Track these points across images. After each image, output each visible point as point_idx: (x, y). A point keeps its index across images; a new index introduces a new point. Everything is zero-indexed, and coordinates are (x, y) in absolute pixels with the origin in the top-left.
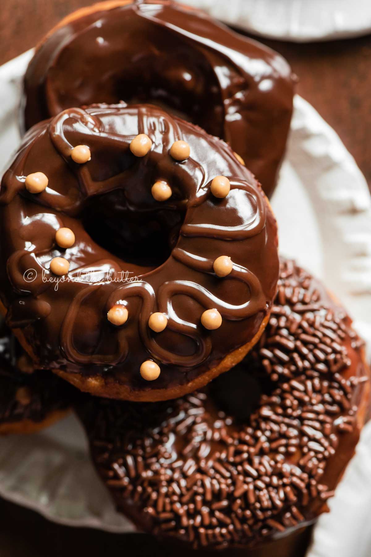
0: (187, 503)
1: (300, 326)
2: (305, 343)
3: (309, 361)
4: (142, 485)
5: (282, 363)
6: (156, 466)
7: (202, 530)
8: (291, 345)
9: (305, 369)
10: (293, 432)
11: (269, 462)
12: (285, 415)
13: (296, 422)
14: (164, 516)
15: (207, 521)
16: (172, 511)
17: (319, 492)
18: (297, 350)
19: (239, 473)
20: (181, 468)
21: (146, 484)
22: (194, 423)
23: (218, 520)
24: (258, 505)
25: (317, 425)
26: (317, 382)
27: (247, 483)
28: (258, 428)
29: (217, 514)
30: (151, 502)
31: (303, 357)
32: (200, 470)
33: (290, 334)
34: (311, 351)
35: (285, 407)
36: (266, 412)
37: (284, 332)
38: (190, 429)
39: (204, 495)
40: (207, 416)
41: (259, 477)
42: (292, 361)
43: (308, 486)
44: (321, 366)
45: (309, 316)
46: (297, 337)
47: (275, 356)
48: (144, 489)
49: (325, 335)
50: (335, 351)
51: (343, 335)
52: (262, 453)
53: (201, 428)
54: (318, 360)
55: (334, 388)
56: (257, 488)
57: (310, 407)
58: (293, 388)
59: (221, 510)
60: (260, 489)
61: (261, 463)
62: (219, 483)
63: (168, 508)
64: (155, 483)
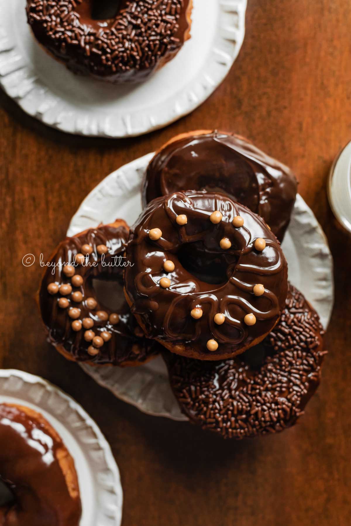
0: (223, 415)
1: (293, 321)
4: (198, 402)
7: (230, 430)
8: (287, 331)
12: (281, 370)
13: (286, 374)
14: (209, 420)
15: (233, 426)
16: (214, 418)
17: (296, 412)
19: (253, 401)
20: (221, 394)
21: (201, 402)
23: (240, 425)
24: (263, 419)
25: (297, 376)
26: (299, 352)
27: (258, 407)
28: (265, 375)
29: (240, 422)
30: (203, 412)
32: (231, 397)
33: (287, 324)
35: (281, 366)
37: (284, 324)
43: (291, 409)
46: (290, 327)
47: (277, 336)
48: (200, 405)
51: (316, 327)
52: (267, 390)
56: (263, 410)
58: (287, 355)
62: (242, 405)
64: (206, 402)
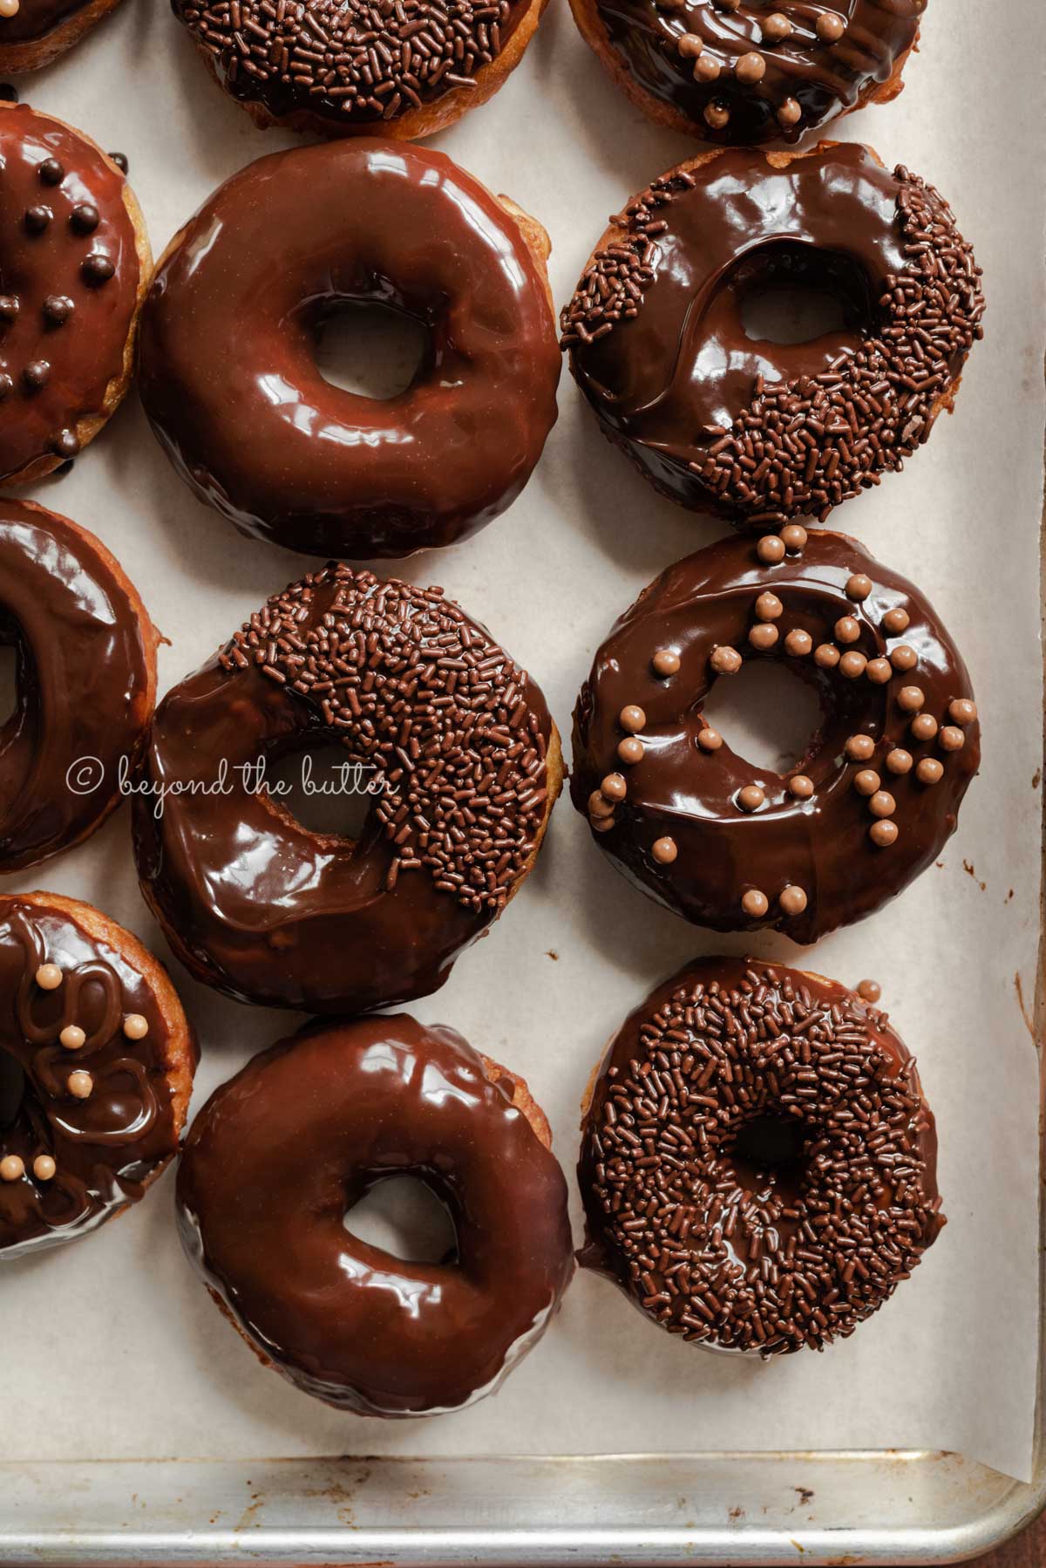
2: (829, 1065)
3: (843, 1081)
5: (811, 1099)
6: (732, 1293)
9: (843, 1092)
10: (869, 1171)
11: (860, 1219)
18: (823, 1077)
22: (740, 1212)
31: (835, 1081)
34: (841, 1070)
36: (824, 1163)
38: (740, 1220)
39: (806, 1296)
40: (749, 1193)
41: (860, 1244)
42: (824, 1093)
44: (861, 1080)
45: (815, 1029)
49: (845, 1043)
50: (866, 1054)
53: (751, 1212)
54: (854, 1076)
55: (886, 1095)
57: (874, 1133)
59: (837, 1300)
60: (869, 1256)
61: (852, 1226)
63: (772, 1330)
